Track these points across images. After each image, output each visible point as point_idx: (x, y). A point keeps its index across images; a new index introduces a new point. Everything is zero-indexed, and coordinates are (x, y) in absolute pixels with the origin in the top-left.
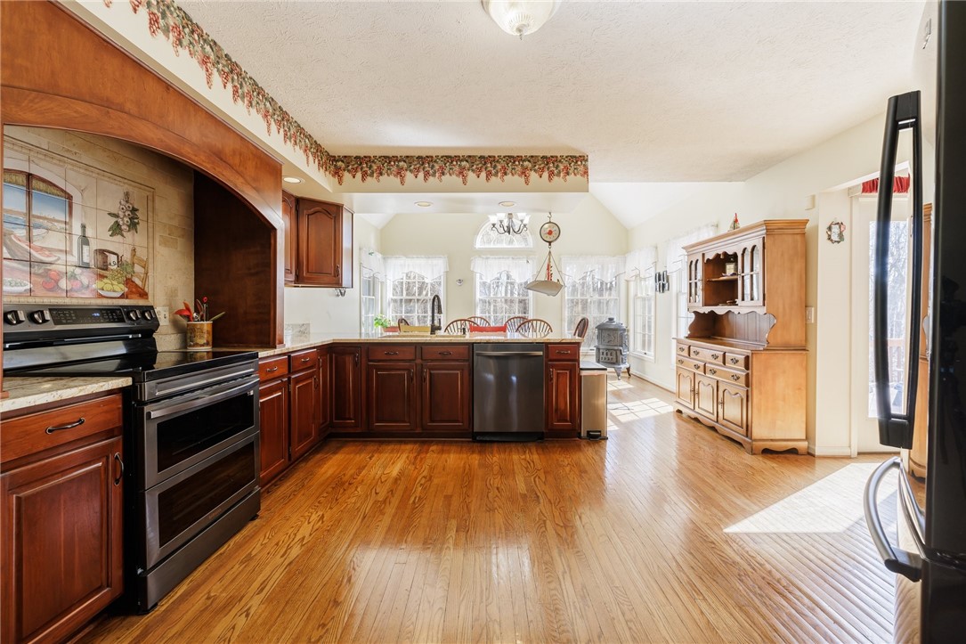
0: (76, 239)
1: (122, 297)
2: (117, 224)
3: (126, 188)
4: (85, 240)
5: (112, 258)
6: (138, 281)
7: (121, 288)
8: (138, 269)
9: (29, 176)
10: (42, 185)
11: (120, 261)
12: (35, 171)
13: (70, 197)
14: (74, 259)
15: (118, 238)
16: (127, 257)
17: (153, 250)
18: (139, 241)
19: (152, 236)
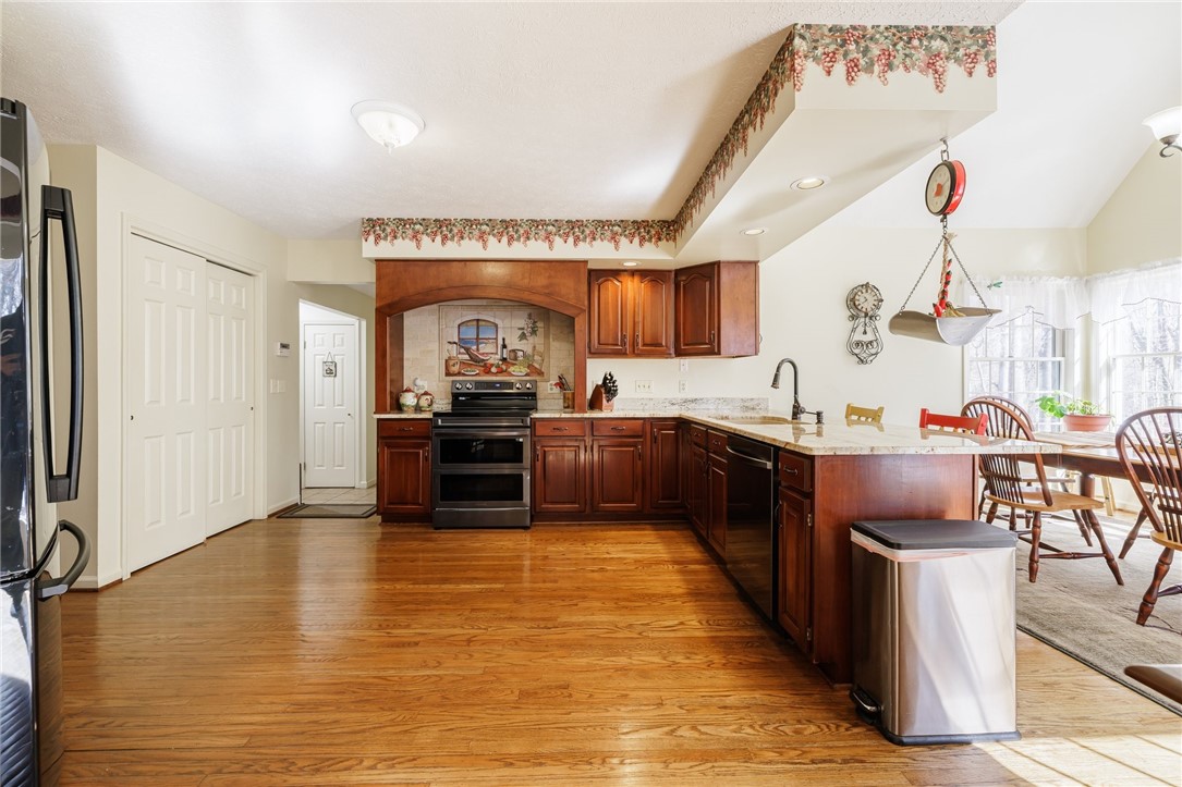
0: (500, 346)
1: (527, 375)
2: (523, 333)
3: (529, 311)
4: (504, 346)
5: (520, 353)
6: (537, 366)
7: (525, 370)
8: (536, 357)
9: (478, 320)
10: (483, 323)
11: (525, 355)
12: (480, 317)
13: (496, 326)
14: (499, 357)
15: (524, 341)
16: (529, 351)
17: (547, 346)
18: (538, 340)
19: (547, 336)
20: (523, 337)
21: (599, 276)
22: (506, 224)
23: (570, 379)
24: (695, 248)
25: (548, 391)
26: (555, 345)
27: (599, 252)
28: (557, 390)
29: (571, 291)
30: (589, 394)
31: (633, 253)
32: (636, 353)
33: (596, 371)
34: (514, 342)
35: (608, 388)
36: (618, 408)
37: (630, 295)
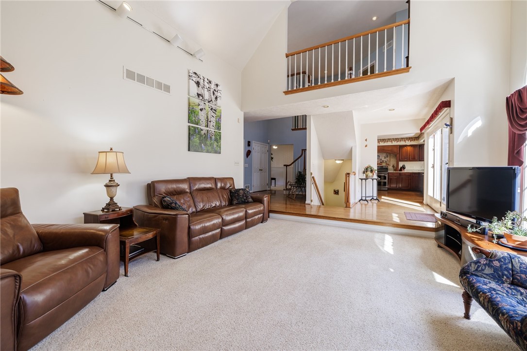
6: (388, 163)
17: (390, 159)
18: (388, 158)
19: (390, 157)
20: (385, 158)
21: (401, 147)
22: (383, 140)
23: (395, 166)
24: (421, 142)
25: (390, 167)
26: (392, 159)
27: (402, 143)
28: (392, 168)
29: (395, 150)
30: (399, 168)
31: (408, 143)
32: (410, 160)
33: (401, 164)
34: (383, 159)
35: (403, 168)
36: (405, 171)
37: (409, 150)
